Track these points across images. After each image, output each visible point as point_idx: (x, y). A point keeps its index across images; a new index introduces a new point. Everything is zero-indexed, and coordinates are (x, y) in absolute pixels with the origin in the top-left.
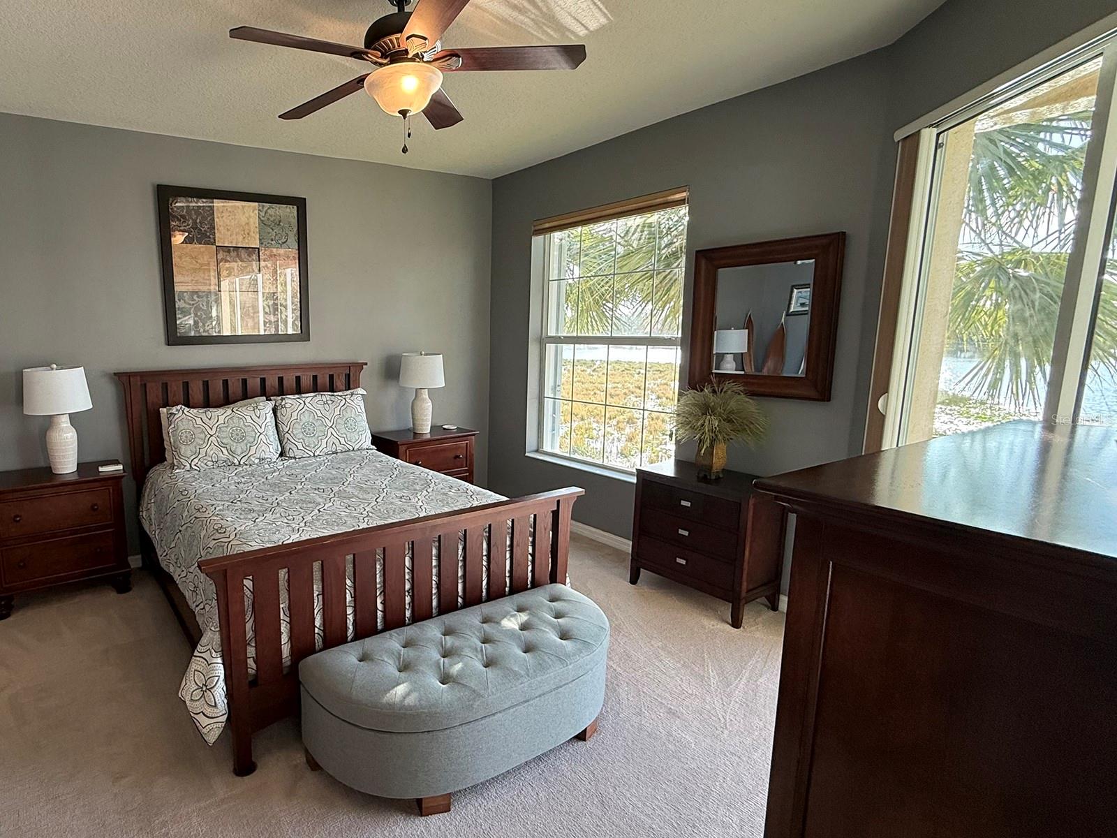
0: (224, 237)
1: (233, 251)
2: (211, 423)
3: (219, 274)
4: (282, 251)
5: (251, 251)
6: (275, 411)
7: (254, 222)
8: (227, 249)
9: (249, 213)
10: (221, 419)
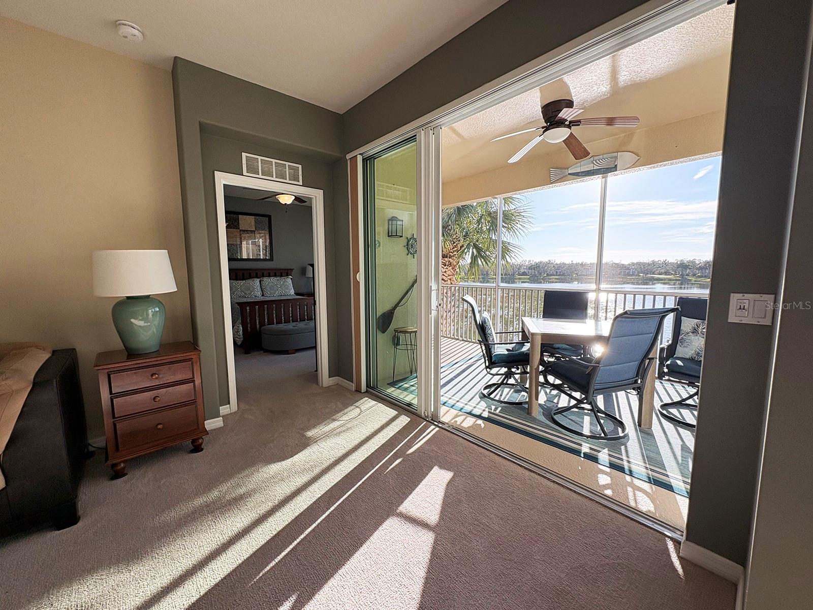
0: (242, 227)
1: (246, 231)
2: (238, 284)
3: (241, 238)
4: (263, 232)
5: (252, 232)
6: (260, 281)
7: (253, 223)
8: (244, 231)
9: (251, 219)
10: (242, 284)
